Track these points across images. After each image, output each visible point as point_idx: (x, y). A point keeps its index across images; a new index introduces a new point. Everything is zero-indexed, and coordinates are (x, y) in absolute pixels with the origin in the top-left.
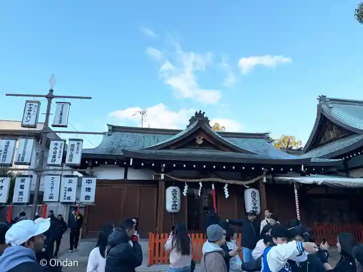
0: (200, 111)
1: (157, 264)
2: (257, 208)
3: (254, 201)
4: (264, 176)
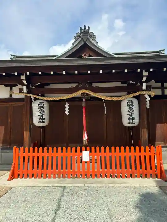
2: (133, 119)
3: (131, 112)
4: (144, 82)
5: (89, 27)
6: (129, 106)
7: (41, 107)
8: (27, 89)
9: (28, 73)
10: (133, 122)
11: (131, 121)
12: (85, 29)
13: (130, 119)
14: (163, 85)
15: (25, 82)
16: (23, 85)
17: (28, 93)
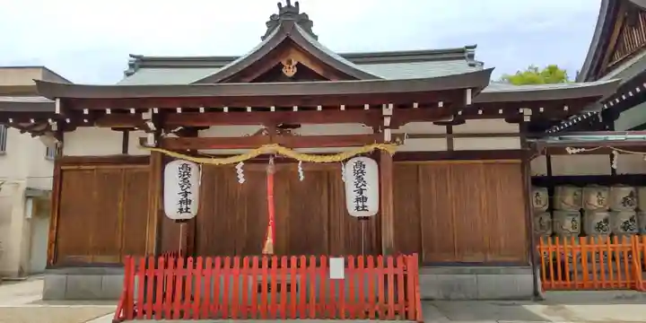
0: (279, 4)
1: (142, 318)
2: (365, 199)
3: (360, 184)
4: (387, 127)
5: (297, 4)
6: (356, 173)
7: (185, 174)
8: (155, 139)
9: (156, 111)
10: (364, 206)
11: (360, 204)
12: (289, 6)
13: (358, 200)
14: (449, 131)
15: (151, 125)
16: (148, 130)
17: (157, 147)
